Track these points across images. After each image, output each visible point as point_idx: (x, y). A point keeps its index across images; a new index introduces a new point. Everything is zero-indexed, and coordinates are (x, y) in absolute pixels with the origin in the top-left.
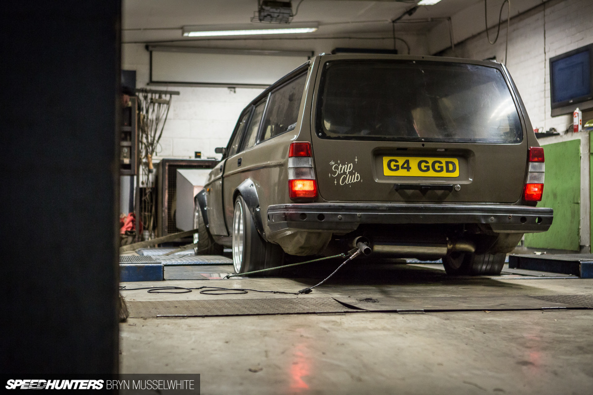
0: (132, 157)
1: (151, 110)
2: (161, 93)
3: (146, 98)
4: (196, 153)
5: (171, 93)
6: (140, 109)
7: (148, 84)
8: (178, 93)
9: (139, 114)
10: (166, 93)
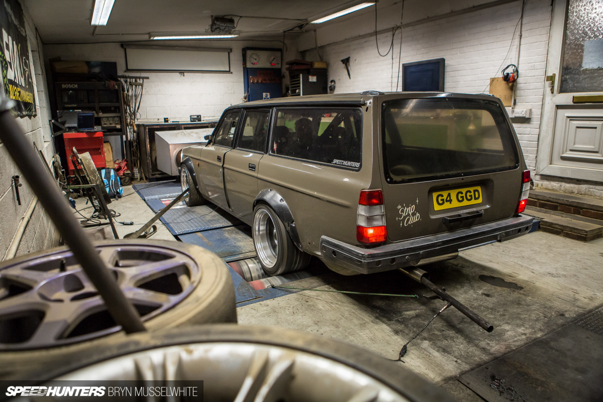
0: (122, 123)
1: (130, 90)
2: (136, 78)
3: (126, 82)
4: (165, 119)
5: (143, 78)
6: (124, 90)
7: (125, 71)
8: (148, 78)
9: (123, 93)
10: (140, 78)
